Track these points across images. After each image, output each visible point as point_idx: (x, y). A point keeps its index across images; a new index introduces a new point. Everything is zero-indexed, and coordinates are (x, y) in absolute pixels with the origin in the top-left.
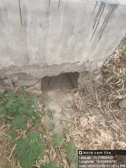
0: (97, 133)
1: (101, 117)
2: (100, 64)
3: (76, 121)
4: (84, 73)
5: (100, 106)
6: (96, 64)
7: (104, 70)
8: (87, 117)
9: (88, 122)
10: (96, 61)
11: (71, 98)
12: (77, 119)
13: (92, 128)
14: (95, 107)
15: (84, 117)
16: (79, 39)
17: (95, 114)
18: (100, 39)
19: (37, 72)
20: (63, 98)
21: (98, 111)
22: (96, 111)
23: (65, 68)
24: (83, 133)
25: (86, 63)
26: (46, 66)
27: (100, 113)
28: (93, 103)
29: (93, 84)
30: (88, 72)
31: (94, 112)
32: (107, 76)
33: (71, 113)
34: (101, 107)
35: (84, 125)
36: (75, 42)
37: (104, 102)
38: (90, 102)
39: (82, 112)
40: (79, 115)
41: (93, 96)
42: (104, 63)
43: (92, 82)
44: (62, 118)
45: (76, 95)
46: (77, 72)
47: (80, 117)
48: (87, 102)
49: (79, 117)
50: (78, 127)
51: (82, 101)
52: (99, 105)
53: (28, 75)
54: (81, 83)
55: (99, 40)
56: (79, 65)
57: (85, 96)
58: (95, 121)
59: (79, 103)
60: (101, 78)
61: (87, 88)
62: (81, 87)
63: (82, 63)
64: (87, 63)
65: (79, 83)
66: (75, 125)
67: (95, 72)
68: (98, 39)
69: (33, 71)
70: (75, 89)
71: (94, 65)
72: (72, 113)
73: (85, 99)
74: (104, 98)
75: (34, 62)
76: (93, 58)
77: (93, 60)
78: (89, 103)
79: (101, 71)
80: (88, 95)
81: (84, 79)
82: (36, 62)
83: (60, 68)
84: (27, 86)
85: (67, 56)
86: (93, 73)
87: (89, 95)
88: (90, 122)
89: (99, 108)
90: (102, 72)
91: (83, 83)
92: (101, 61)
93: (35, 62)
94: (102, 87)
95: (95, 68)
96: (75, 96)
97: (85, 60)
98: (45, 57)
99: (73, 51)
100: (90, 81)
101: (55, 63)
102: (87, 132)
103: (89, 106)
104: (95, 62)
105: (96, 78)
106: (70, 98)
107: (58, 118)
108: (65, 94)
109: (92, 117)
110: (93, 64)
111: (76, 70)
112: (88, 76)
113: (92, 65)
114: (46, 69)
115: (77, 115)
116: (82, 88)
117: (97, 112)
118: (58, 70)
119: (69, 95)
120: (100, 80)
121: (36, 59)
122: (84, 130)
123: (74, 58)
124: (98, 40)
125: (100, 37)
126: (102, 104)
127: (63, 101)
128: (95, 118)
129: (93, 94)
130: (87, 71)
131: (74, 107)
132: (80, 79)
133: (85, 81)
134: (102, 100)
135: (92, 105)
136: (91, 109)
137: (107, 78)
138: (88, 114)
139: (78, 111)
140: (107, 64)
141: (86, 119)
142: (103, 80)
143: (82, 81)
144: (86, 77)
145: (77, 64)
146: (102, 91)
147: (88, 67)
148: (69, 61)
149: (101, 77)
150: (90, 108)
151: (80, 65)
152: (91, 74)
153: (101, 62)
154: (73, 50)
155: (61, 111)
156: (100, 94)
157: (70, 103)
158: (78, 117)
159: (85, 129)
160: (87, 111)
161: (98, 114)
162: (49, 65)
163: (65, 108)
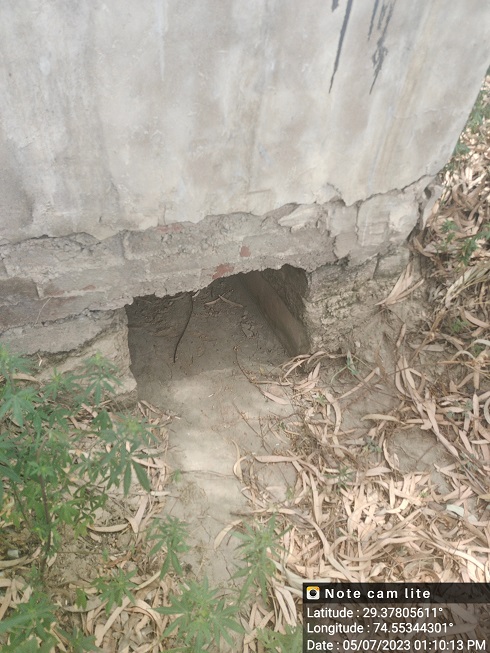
0: (440, 562)
1: (446, 478)
2: (402, 217)
3: (324, 511)
4: (332, 270)
5: (432, 422)
6: (381, 214)
7: (424, 247)
8: (376, 486)
9: (384, 512)
10: (378, 198)
11: (288, 402)
12: (325, 502)
13: (409, 538)
14: (408, 432)
15: (362, 488)
16: (271, 67)
17: (413, 469)
18: (379, 67)
19: (87, 272)
20: (249, 404)
21: (427, 451)
22: (419, 448)
23: (229, 243)
24: (365, 570)
25: (330, 213)
26: (130, 237)
27: (438, 460)
28: (398, 412)
29: (382, 322)
30: (346, 260)
31: (408, 457)
32: (442, 271)
33: (294, 473)
34: (440, 426)
35: (365, 530)
36: (256, 88)
37: (449, 399)
38: (381, 410)
39: (347, 463)
40: (332, 481)
41: (391, 381)
42: (421, 211)
43: (375, 313)
44: (249, 504)
45: (310, 384)
46: (293, 264)
47: (342, 490)
48: (368, 414)
49: (335, 487)
50: (337, 542)
51: (343, 410)
52: (428, 418)
53: (46, 292)
54: (325, 321)
55: (377, 72)
56: (296, 228)
57: (353, 384)
58: (418, 502)
59: (327, 421)
60: (416, 286)
61: (358, 344)
62: (327, 342)
63: (309, 212)
64: (337, 210)
65: (312, 323)
66: (316, 534)
67: (382, 261)
68: (371, 67)
69: (68, 270)
70: (301, 356)
71: (373, 224)
72: (298, 476)
73: (354, 401)
74: (448, 382)
75: (58, 214)
76: (362, 181)
77: (362, 194)
78: (378, 412)
79: (412, 255)
80: (367, 380)
81: (334, 300)
82: (72, 215)
83: (205, 246)
84: (50, 355)
85: (226, 172)
86: (373, 269)
87: (372, 374)
88: (397, 511)
89: (431, 432)
90: (416, 262)
91: (334, 320)
92: (402, 196)
93: (66, 213)
94: (429, 330)
95: (378, 241)
96: (302, 390)
97: (324, 197)
98: (113, 185)
99: (253, 143)
100: (365, 308)
101: (171, 217)
102: (388, 561)
103: (380, 428)
104: (374, 201)
105: (392, 293)
106: (281, 403)
107: (227, 507)
108: (257, 386)
109: (400, 484)
110: (366, 215)
111: (290, 252)
112: (351, 285)
113: (363, 223)
114: (130, 256)
115: (323, 479)
116: (334, 346)
117: (420, 454)
118: (194, 256)
119: (274, 387)
120: (415, 299)
121: (66, 199)
122: (370, 554)
123: (267, 184)
124: (373, 78)
125: (377, 56)
126: (441, 410)
127: (250, 422)
128: (419, 488)
129: (389, 370)
130: (341, 255)
131: (308, 445)
132: (317, 303)
133: (342, 311)
134: (438, 390)
135: (392, 425)
136: (389, 444)
137: (448, 282)
138: (381, 470)
139: (325, 460)
140: (434, 217)
141: (370, 499)
142: (428, 294)
143: (328, 314)
144: (342, 289)
145: (285, 220)
146: (432, 348)
147: (342, 233)
148: (243, 200)
149: (417, 282)
150: (386, 438)
151: (302, 225)
152: (368, 274)
153: (406, 205)
154: (253, 134)
155: (243, 471)
156: (423, 362)
157: (283, 427)
158: (329, 489)
159: (375, 551)
160: (372, 456)
161: (428, 465)
162: (143, 227)
163: (259, 454)
